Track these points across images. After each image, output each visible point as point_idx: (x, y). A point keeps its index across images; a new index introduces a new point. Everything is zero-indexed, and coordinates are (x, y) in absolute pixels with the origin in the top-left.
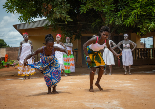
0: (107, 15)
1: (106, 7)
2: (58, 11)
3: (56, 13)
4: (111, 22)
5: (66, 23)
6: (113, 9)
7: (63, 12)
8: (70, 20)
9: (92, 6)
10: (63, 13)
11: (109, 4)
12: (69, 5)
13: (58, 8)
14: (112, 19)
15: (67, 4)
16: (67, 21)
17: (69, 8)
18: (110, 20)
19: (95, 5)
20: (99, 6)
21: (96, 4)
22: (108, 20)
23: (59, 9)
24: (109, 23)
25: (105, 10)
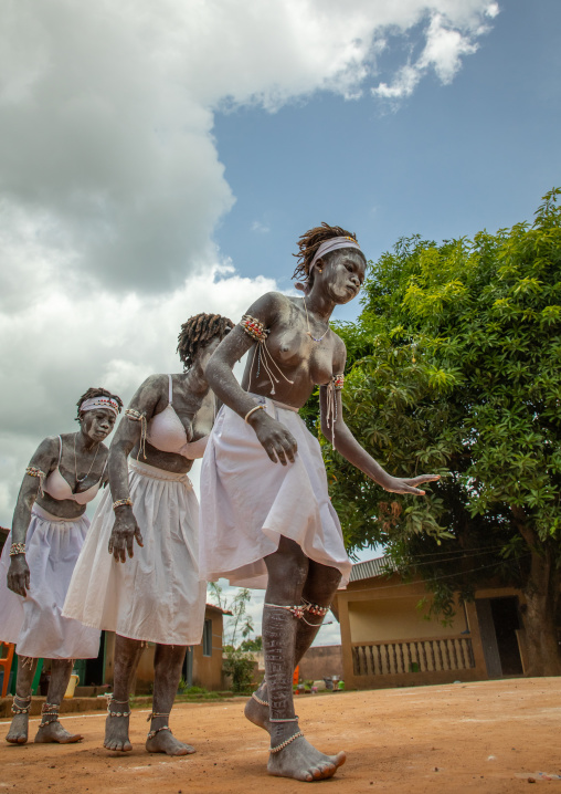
0: (540, 515)
1: (534, 493)
2: (417, 515)
3: (412, 520)
4: (553, 530)
5: (439, 543)
6: (553, 497)
7: (429, 516)
8: (447, 535)
9: (497, 497)
10: (430, 519)
11: (541, 485)
12: (440, 501)
13: (416, 507)
14: (556, 523)
15: (435, 499)
16: (441, 539)
17: (441, 507)
18: (550, 526)
19: (504, 493)
20: (515, 494)
21: (507, 491)
22: (546, 526)
23: (418, 510)
24: (548, 533)
25: (531, 500)
